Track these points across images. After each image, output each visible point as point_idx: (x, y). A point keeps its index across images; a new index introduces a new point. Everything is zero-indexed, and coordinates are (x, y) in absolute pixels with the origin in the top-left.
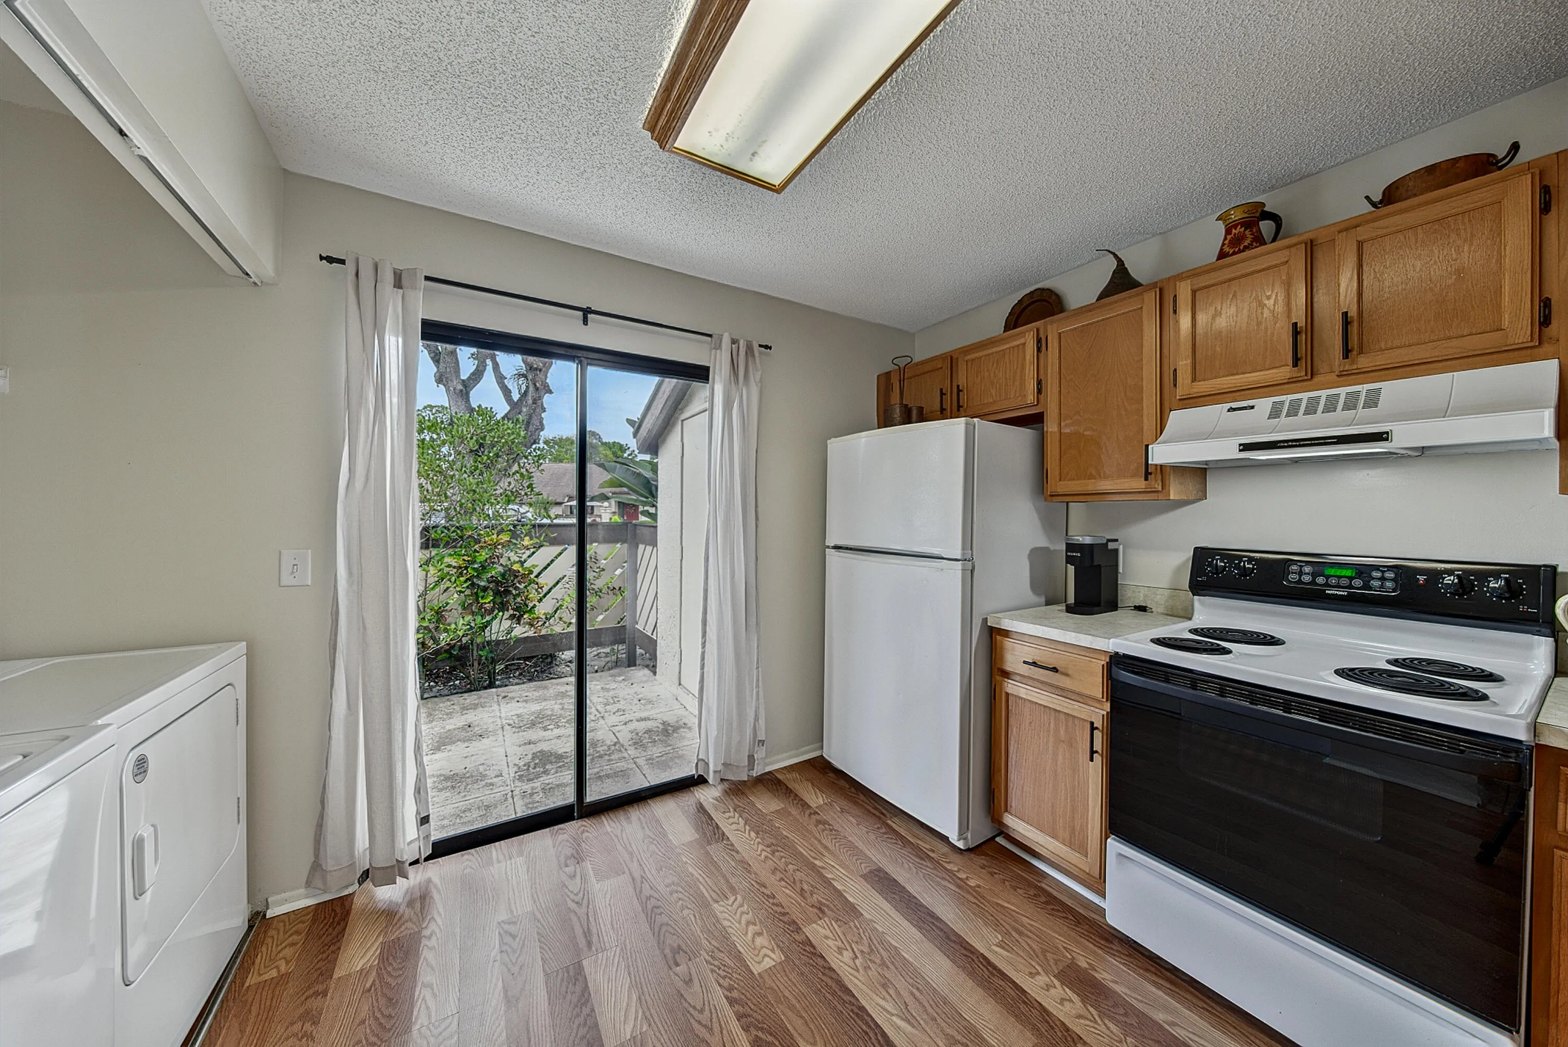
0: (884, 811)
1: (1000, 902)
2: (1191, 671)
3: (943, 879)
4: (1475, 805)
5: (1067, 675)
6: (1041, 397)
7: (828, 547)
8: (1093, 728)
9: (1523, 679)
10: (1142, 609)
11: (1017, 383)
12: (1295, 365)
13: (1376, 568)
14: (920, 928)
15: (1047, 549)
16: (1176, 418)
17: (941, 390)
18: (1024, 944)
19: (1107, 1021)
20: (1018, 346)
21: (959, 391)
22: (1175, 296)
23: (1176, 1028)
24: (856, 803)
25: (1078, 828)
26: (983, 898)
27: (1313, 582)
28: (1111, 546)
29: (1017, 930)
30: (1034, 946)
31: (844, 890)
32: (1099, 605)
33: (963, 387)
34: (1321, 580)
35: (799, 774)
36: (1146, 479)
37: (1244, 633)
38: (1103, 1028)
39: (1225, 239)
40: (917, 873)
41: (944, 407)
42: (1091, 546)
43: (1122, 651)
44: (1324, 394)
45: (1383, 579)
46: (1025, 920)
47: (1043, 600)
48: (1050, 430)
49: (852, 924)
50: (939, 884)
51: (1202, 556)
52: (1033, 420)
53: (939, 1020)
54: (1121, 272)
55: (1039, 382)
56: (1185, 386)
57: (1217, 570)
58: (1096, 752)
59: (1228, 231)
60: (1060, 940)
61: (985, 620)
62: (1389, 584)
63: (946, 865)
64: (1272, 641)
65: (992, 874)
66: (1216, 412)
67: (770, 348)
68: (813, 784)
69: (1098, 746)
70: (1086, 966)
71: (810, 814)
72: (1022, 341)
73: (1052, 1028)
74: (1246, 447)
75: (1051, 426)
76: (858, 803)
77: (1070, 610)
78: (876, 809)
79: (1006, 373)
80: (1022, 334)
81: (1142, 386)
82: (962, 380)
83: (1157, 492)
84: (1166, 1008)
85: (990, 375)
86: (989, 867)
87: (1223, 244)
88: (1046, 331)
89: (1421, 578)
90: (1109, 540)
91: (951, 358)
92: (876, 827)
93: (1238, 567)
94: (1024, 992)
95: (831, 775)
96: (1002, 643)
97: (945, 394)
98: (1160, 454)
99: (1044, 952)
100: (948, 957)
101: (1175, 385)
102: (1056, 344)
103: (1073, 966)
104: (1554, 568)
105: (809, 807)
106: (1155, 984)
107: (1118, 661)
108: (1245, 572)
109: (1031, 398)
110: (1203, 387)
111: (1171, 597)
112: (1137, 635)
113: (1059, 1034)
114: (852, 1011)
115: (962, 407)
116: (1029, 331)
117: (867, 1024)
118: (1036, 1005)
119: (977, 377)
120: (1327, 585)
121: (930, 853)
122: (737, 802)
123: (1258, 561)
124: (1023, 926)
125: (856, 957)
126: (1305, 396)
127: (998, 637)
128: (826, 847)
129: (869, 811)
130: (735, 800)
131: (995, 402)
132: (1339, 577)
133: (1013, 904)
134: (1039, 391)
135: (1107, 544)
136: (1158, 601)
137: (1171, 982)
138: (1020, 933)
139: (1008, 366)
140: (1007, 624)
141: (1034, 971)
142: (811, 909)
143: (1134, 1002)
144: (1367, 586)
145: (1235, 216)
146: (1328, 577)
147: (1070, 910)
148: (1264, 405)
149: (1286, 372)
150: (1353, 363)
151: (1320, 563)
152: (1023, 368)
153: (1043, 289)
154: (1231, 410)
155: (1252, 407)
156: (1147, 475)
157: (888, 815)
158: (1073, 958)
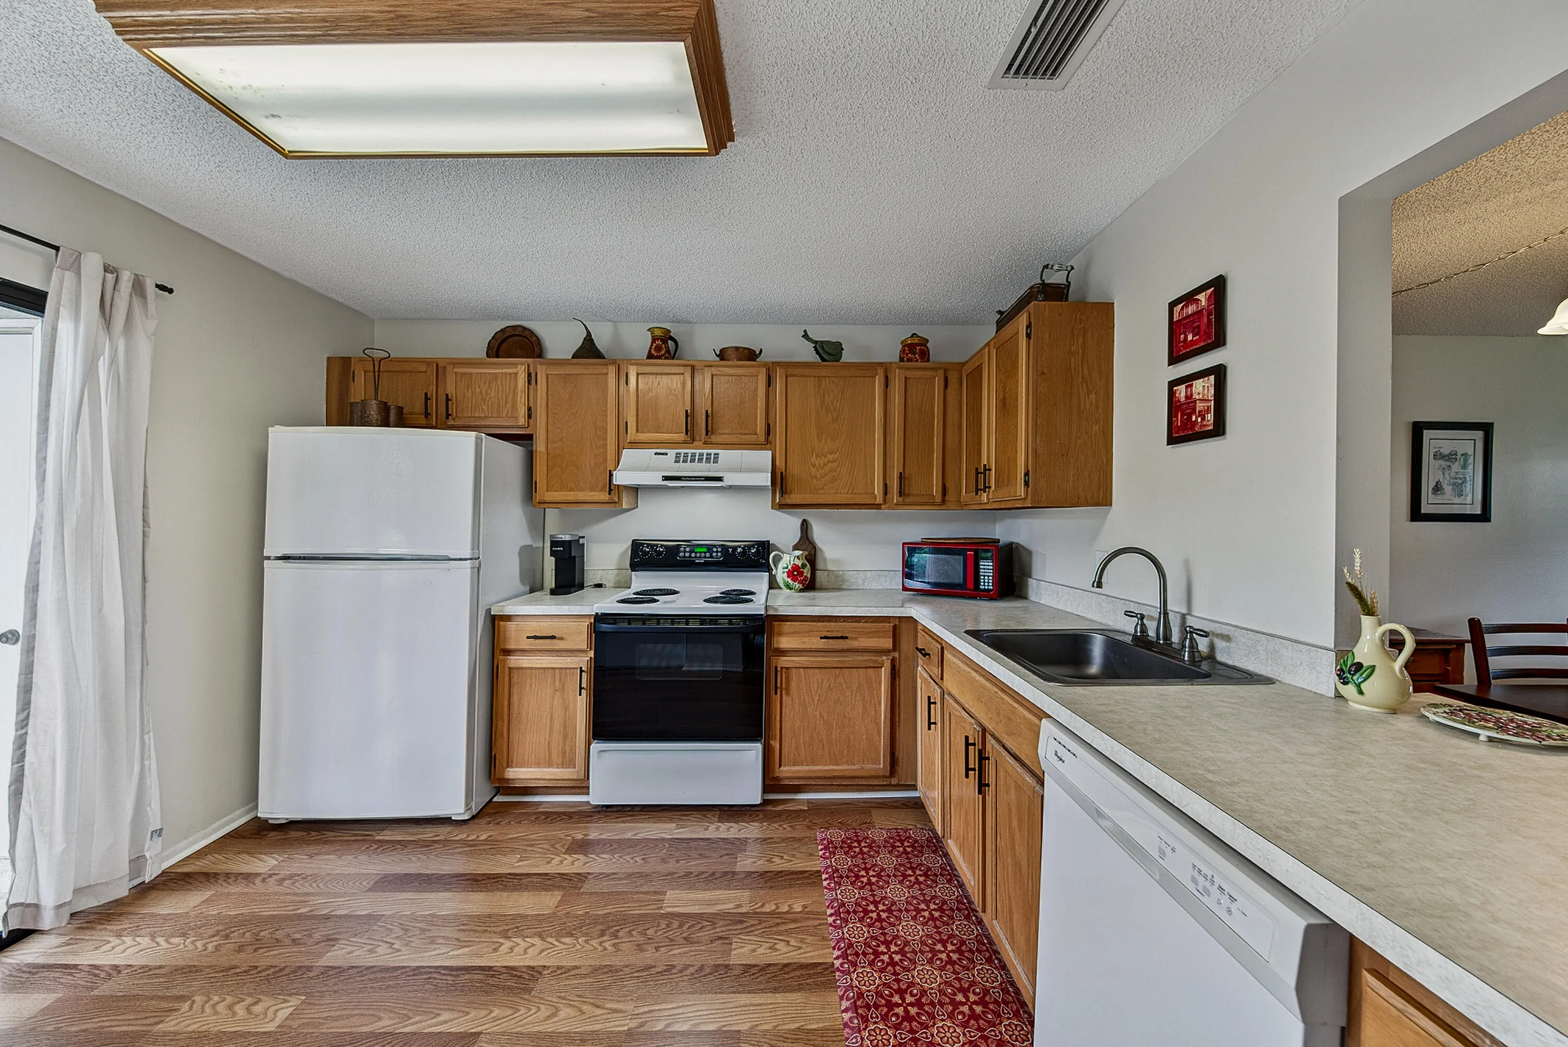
0: (367, 833)
1: (511, 836)
2: (642, 615)
3: (456, 848)
4: (741, 670)
5: (562, 639)
6: (531, 421)
7: (269, 558)
8: (581, 671)
9: (761, 593)
10: (599, 586)
11: (509, 405)
12: (687, 434)
13: (715, 546)
14: (449, 890)
15: (531, 546)
16: (628, 455)
17: (426, 394)
18: (539, 850)
19: (602, 856)
20: (510, 374)
21: (448, 400)
22: (627, 373)
23: (639, 835)
24: (326, 842)
25: (568, 750)
26: (497, 841)
27: (690, 557)
28: (581, 541)
29: (528, 846)
30: (545, 846)
31: (352, 911)
32: (573, 586)
33: (452, 396)
34: (693, 555)
35: (219, 854)
36: (610, 494)
37: (661, 590)
38: (601, 860)
39: (652, 345)
40: (428, 858)
41: (429, 412)
42: (570, 542)
43: (600, 612)
44: (698, 451)
45: (717, 552)
46: (533, 837)
47: (527, 588)
48: (539, 449)
49: (375, 928)
50: (453, 854)
51: (636, 546)
52: (524, 439)
53: (489, 929)
54: (589, 339)
55: (529, 409)
56: (632, 434)
57: (645, 553)
58: (583, 688)
59: (653, 341)
60: (560, 834)
61: (489, 611)
62: (719, 554)
63: (454, 838)
64: (674, 592)
65: (498, 824)
66: (647, 454)
67: (170, 291)
68: (248, 853)
69: (584, 685)
70: (582, 836)
71: (264, 880)
72: (514, 370)
73: (571, 880)
74: (666, 478)
75: (540, 446)
76: (330, 841)
77: (553, 592)
78: (355, 835)
79: (498, 393)
80: (516, 364)
81: (606, 429)
82: (451, 390)
83: (615, 503)
84: (631, 829)
85: (481, 392)
86: (494, 820)
87: (651, 348)
88: (535, 368)
89: (730, 550)
90: (580, 537)
91: (437, 365)
92: (364, 848)
93: (656, 551)
94: (547, 874)
95: (273, 834)
96: (505, 627)
97: (430, 399)
98: (620, 478)
99: (553, 846)
100: (482, 891)
101: (627, 433)
102: (544, 384)
103: (574, 841)
104: (769, 541)
105: (257, 875)
106: (623, 822)
107: (600, 618)
108: (660, 553)
109: (522, 421)
110: (643, 437)
111: (618, 575)
112: (610, 599)
113: (576, 880)
114: (408, 976)
115: (450, 415)
116: (522, 364)
117: (426, 973)
118: (557, 876)
119: (468, 391)
120: (696, 557)
121: (435, 839)
122: (115, 928)
123: (666, 547)
124: (533, 840)
125: (393, 944)
126: (690, 451)
127: (502, 623)
128: (306, 894)
129: (348, 841)
130: (108, 927)
131: (486, 417)
132: (700, 553)
133: (521, 833)
134: (530, 416)
135: (578, 540)
136: (609, 579)
137: (631, 816)
138: (532, 845)
139: (500, 388)
140: (511, 609)
141: (549, 859)
142: (317, 946)
143: (614, 837)
144: (711, 557)
145: (658, 333)
146: (696, 553)
147: (564, 813)
148: (672, 453)
149: (682, 437)
150: (709, 438)
151: (692, 545)
152: (515, 393)
153: (525, 328)
154: (656, 454)
155: (667, 454)
156: (610, 490)
157: (373, 833)
158: (573, 838)
